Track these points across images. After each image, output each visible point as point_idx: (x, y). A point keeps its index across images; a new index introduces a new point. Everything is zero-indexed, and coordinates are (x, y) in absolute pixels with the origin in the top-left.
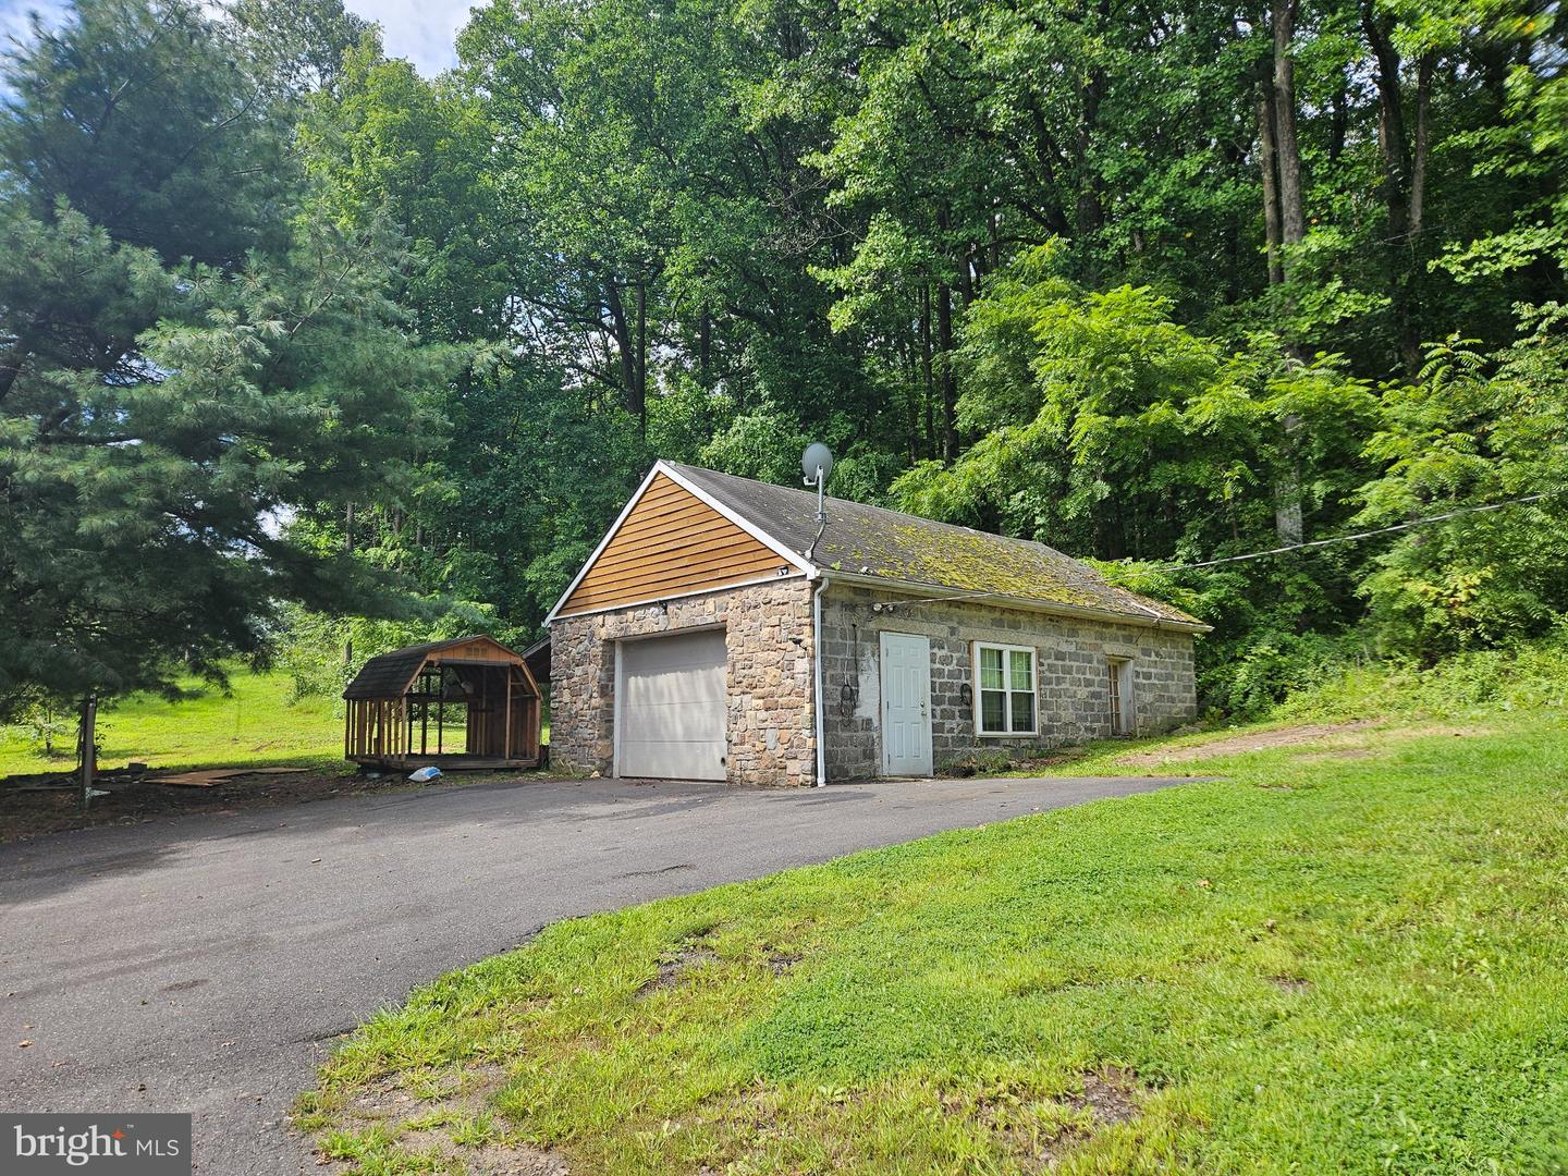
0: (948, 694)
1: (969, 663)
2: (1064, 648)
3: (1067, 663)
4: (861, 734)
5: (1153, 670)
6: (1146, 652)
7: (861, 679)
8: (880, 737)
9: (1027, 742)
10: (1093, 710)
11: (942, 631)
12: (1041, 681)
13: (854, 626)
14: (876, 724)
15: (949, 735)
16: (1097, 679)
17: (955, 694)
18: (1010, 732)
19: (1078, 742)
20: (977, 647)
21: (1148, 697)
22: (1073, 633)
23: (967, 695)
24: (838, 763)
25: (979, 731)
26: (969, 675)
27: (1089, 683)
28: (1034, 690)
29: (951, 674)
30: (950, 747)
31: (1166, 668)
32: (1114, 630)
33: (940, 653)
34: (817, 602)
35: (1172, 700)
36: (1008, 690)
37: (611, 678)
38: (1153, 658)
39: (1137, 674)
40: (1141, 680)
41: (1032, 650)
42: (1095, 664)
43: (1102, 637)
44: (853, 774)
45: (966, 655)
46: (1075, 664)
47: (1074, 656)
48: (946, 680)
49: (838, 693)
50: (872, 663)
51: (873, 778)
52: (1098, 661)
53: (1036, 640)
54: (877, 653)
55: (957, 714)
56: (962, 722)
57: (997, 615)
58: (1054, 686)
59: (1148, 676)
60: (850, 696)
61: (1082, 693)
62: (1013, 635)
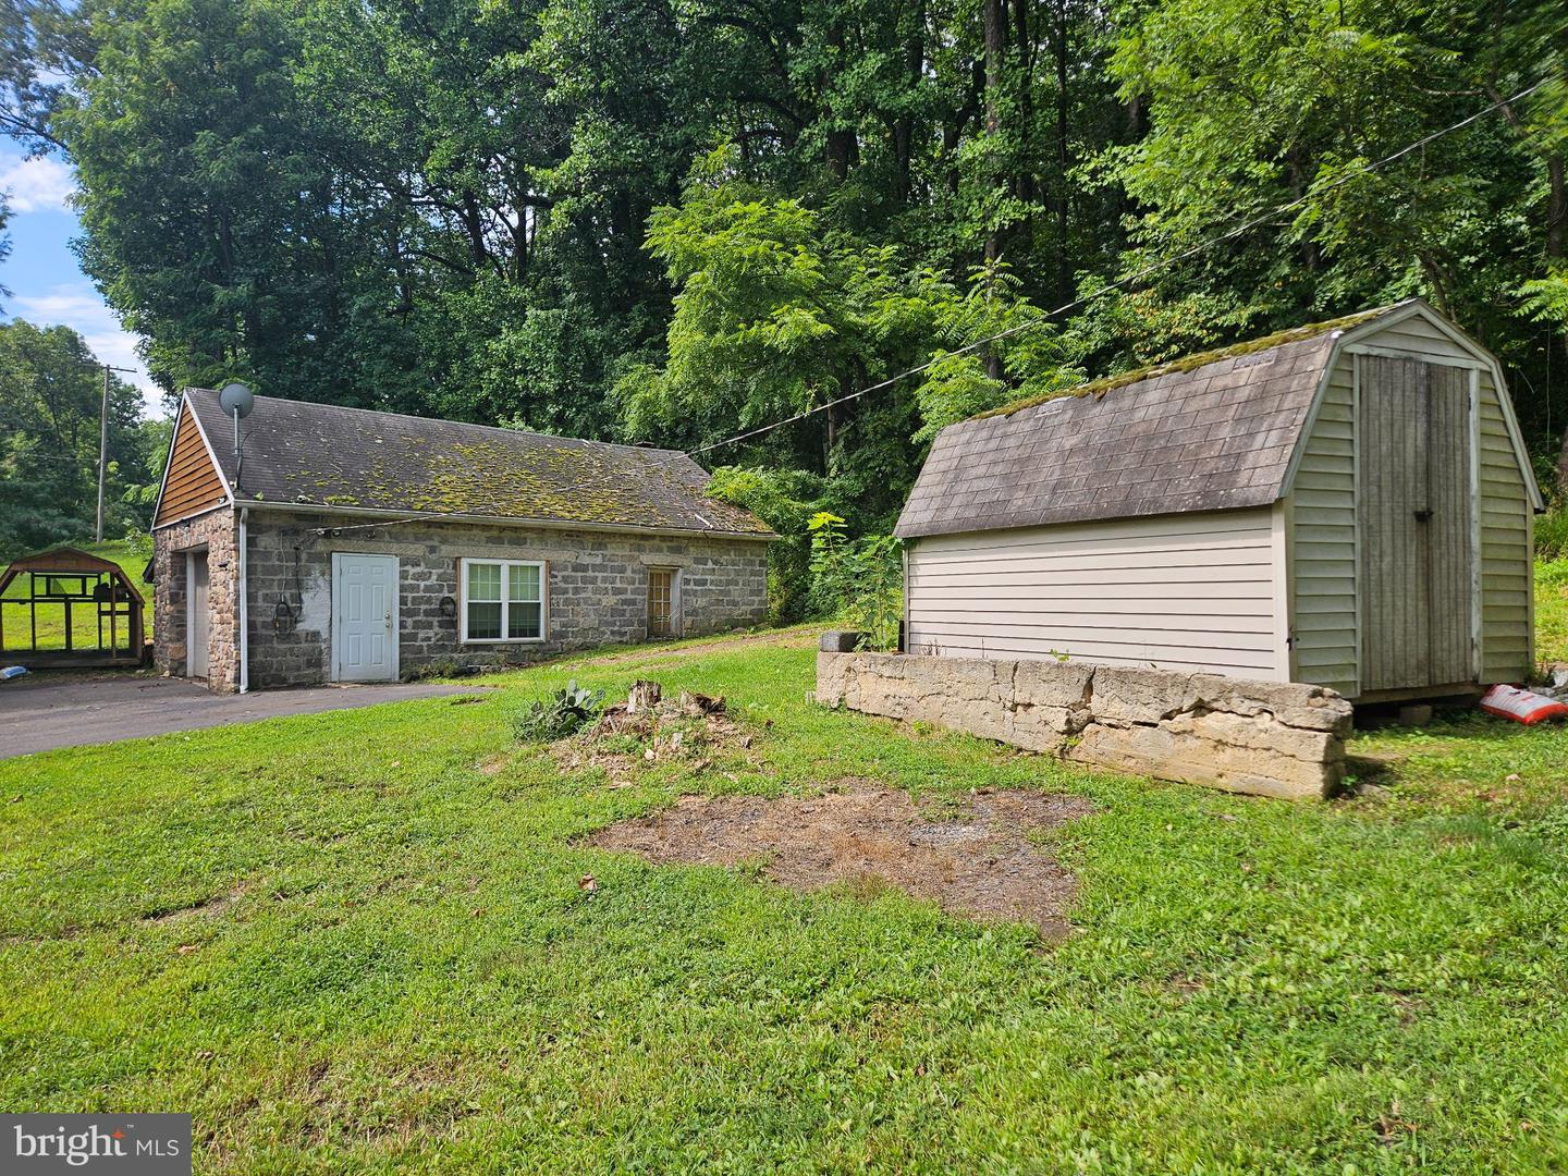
0: (423, 607)
1: (456, 578)
2: (585, 560)
3: (590, 573)
4: (304, 645)
5: (708, 577)
6: (697, 561)
7: (304, 596)
8: (330, 648)
9: (531, 647)
10: (623, 615)
11: (417, 550)
12: (551, 591)
13: (297, 549)
14: (324, 635)
15: (425, 644)
16: (630, 587)
17: (433, 607)
18: (505, 636)
19: (601, 645)
20: (465, 564)
21: (701, 602)
22: (600, 546)
23: (450, 607)
24: (273, 672)
25: (464, 638)
26: (454, 588)
27: (617, 591)
28: (542, 600)
29: (428, 589)
30: (426, 654)
31: (728, 574)
32: (657, 542)
33: (412, 570)
34: (243, 529)
35: (735, 603)
36: (505, 601)
37: (183, 587)
38: (710, 565)
39: (687, 582)
40: (692, 586)
41: (542, 565)
42: (629, 573)
43: (640, 549)
44: (292, 681)
45: (450, 571)
46: (600, 575)
47: (602, 568)
48: (421, 594)
49: (274, 610)
50: (321, 581)
51: (318, 683)
52: (633, 571)
53: (546, 554)
54: (327, 572)
55: (436, 624)
56: (441, 631)
57: (495, 533)
58: (570, 595)
59: (704, 582)
60: (288, 614)
61: (610, 600)
62: (516, 551)
